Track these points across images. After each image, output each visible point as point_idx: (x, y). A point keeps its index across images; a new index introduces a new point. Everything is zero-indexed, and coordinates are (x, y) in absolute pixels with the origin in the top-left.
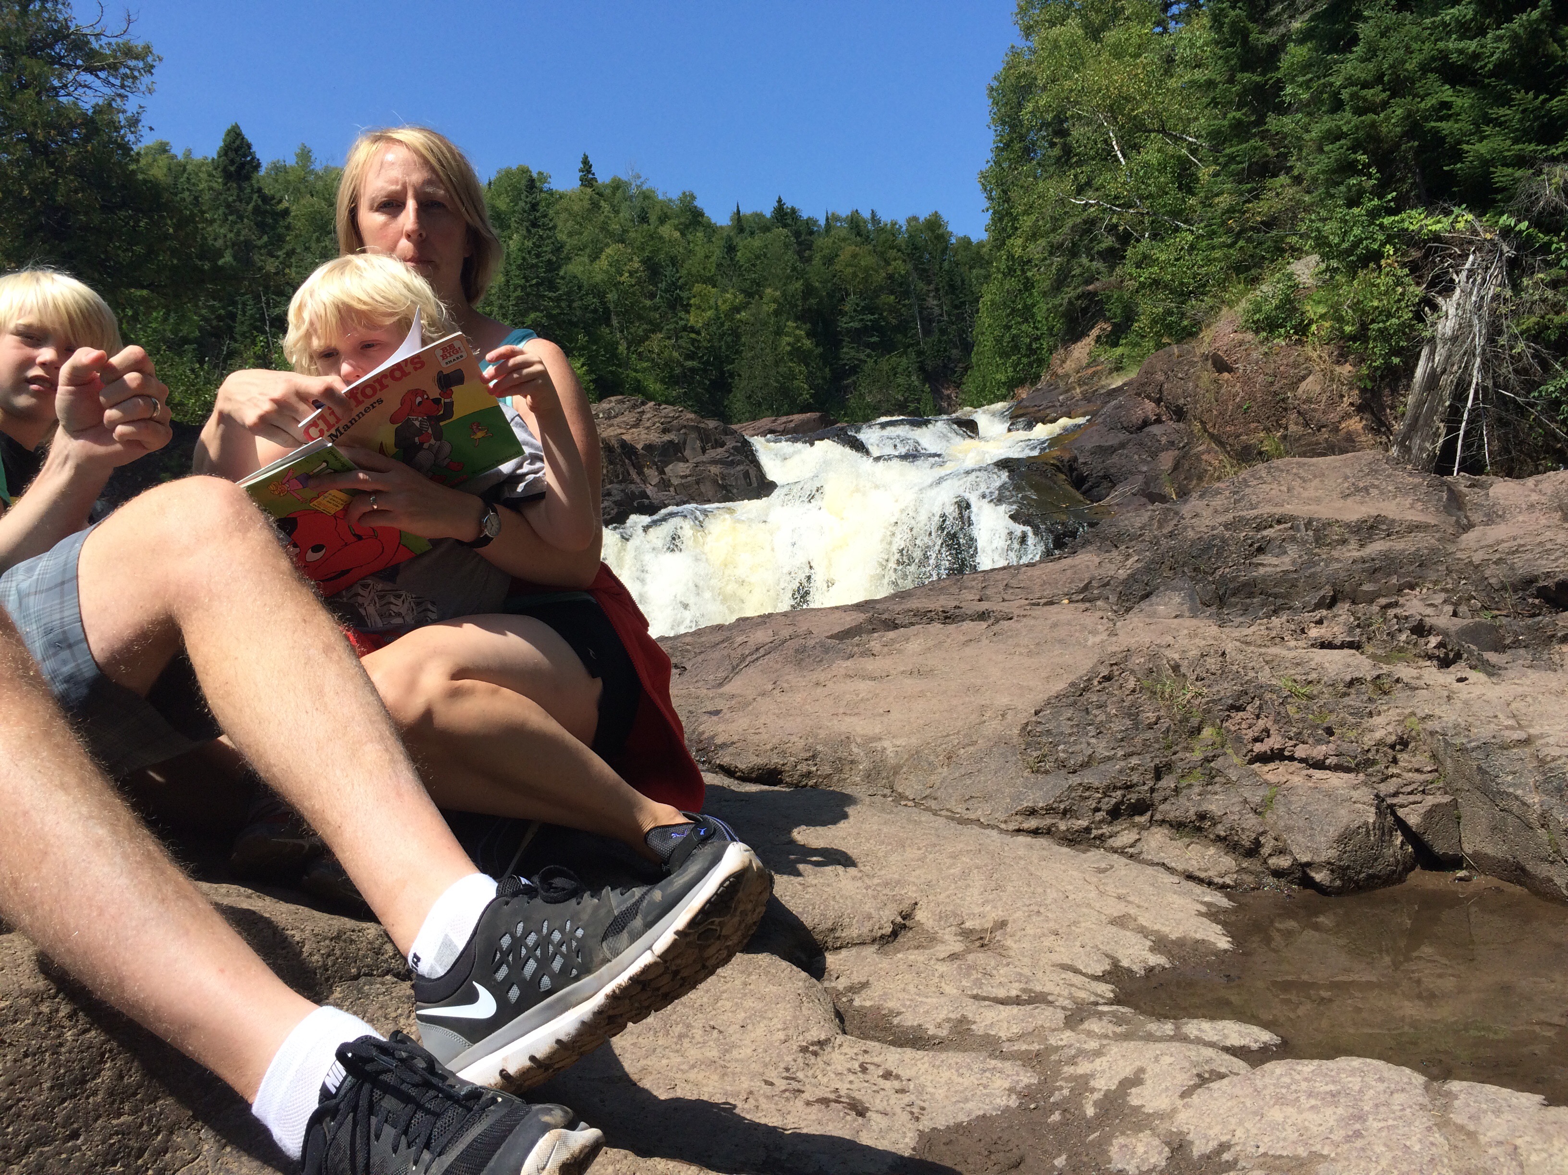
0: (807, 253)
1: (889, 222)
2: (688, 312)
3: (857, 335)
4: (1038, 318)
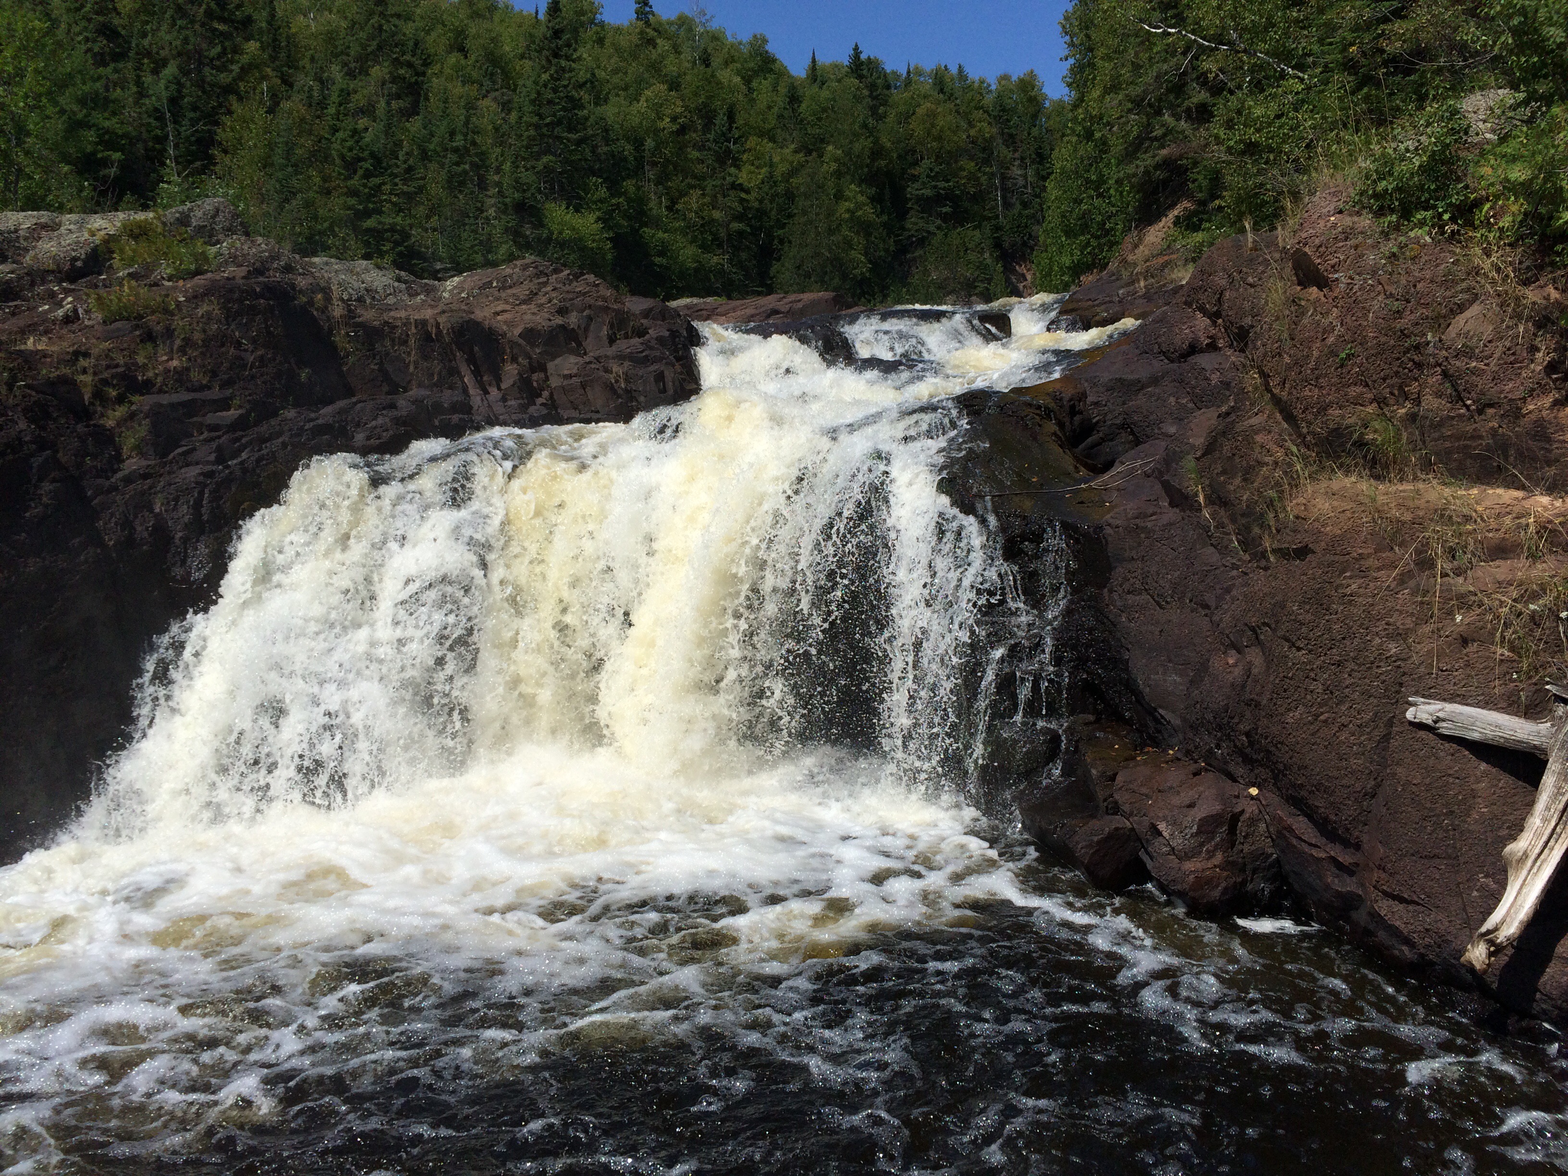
0: (881, 110)
1: (977, 78)
2: (738, 168)
3: (927, 205)
4: (1112, 191)
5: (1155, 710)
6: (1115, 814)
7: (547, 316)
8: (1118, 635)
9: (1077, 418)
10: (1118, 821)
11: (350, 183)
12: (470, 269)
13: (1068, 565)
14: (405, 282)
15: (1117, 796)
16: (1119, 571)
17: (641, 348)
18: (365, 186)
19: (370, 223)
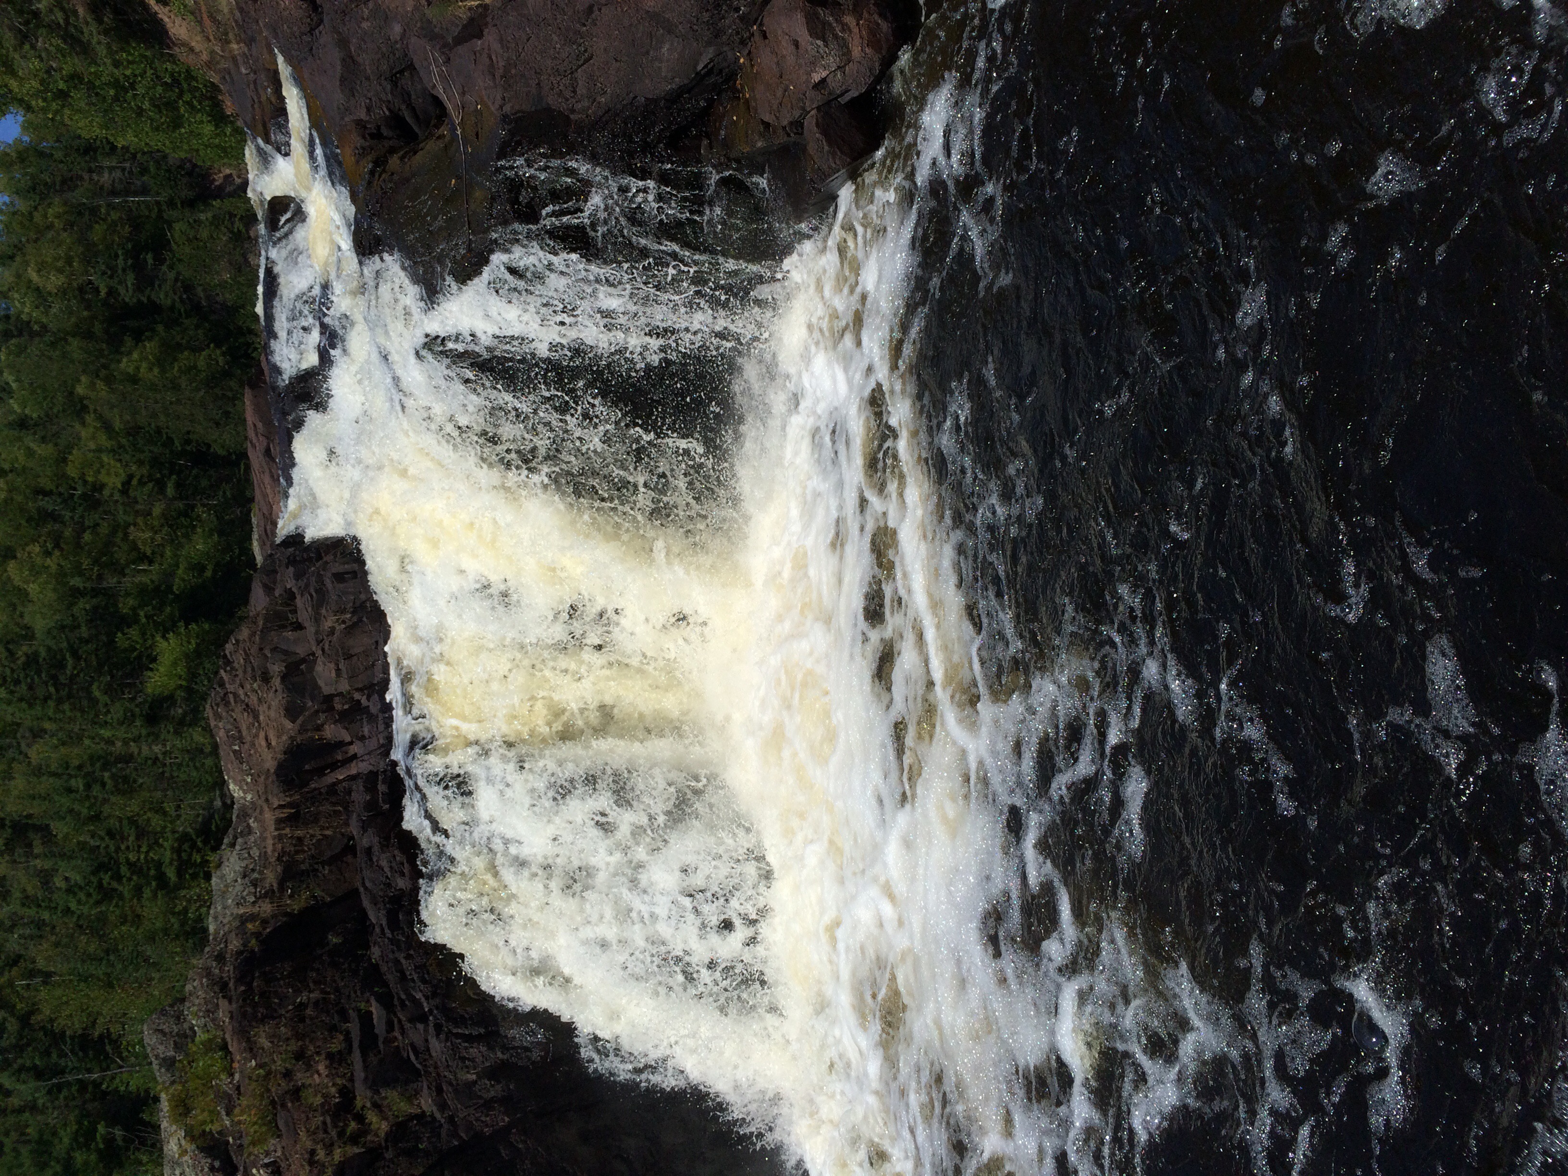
0: (34, 326)
4: (128, 72)
5: (697, 74)
6: (802, 125)
7: (271, 695)
8: (619, 106)
9: (385, 132)
10: (810, 122)
11: (127, 895)
12: (221, 772)
13: (544, 155)
14: (235, 838)
15: (785, 123)
16: (552, 100)
17: (307, 596)
18: (130, 879)
19: (171, 874)
